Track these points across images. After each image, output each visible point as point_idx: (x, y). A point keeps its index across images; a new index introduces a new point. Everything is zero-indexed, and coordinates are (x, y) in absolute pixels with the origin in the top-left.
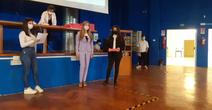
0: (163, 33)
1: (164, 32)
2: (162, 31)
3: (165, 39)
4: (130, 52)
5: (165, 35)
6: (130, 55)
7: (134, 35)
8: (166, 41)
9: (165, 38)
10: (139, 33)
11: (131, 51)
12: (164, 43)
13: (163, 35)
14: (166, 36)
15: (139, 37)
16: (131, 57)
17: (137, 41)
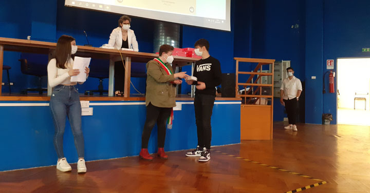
0: (329, 64)
1: (333, 63)
2: (328, 61)
3: (334, 76)
5: (333, 68)
7: (277, 68)
8: (335, 78)
9: (334, 73)
10: (285, 65)
11: (272, 97)
12: (333, 82)
13: (330, 67)
14: (335, 70)
16: (271, 107)
17: (281, 79)
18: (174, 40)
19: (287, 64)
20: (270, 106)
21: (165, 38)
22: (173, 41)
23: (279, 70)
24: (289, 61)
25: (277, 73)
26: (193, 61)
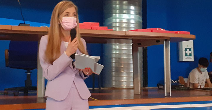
18: (134, 5)
21: (121, 4)
22: (132, 8)
26: (166, 38)
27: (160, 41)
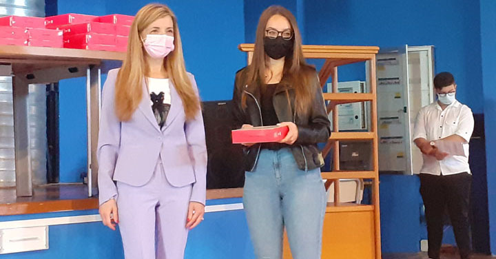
4: (372, 180)
6: (368, 199)
7: (390, 71)
10: (416, 61)
11: (374, 175)
15: (417, 81)
16: (374, 211)
17: (405, 110)
19: (423, 56)
20: (369, 207)
23: (396, 80)
24: (429, 48)
25: (392, 89)
26: (91, 63)
27: (79, 69)
